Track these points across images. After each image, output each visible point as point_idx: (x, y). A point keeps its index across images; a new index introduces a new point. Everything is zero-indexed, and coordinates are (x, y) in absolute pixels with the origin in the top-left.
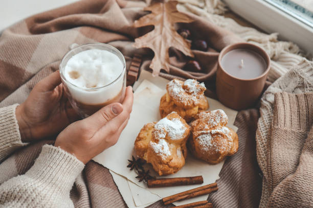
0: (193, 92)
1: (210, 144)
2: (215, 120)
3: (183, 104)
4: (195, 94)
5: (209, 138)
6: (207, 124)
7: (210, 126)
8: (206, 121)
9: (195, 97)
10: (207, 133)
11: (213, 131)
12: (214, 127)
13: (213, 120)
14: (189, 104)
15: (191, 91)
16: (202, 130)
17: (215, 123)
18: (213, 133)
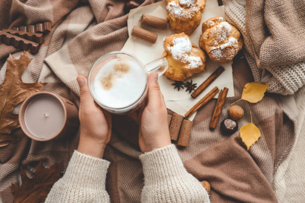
0: (191, 5)
1: (222, 56)
2: (222, 36)
3: (189, 18)
4: (193, 5)
5: (219, 52)
6: (216, 40)
7: (218, 41)
8: (215, 37)
9: (194, 7)
10: (217, 49)
11: (223, 46)
12: (222, 42)
13: (220, 36)
14: (193, 15)
15: (189, 5)
16: (212, 46)
17: (222, 38)
18: (222, 48)
